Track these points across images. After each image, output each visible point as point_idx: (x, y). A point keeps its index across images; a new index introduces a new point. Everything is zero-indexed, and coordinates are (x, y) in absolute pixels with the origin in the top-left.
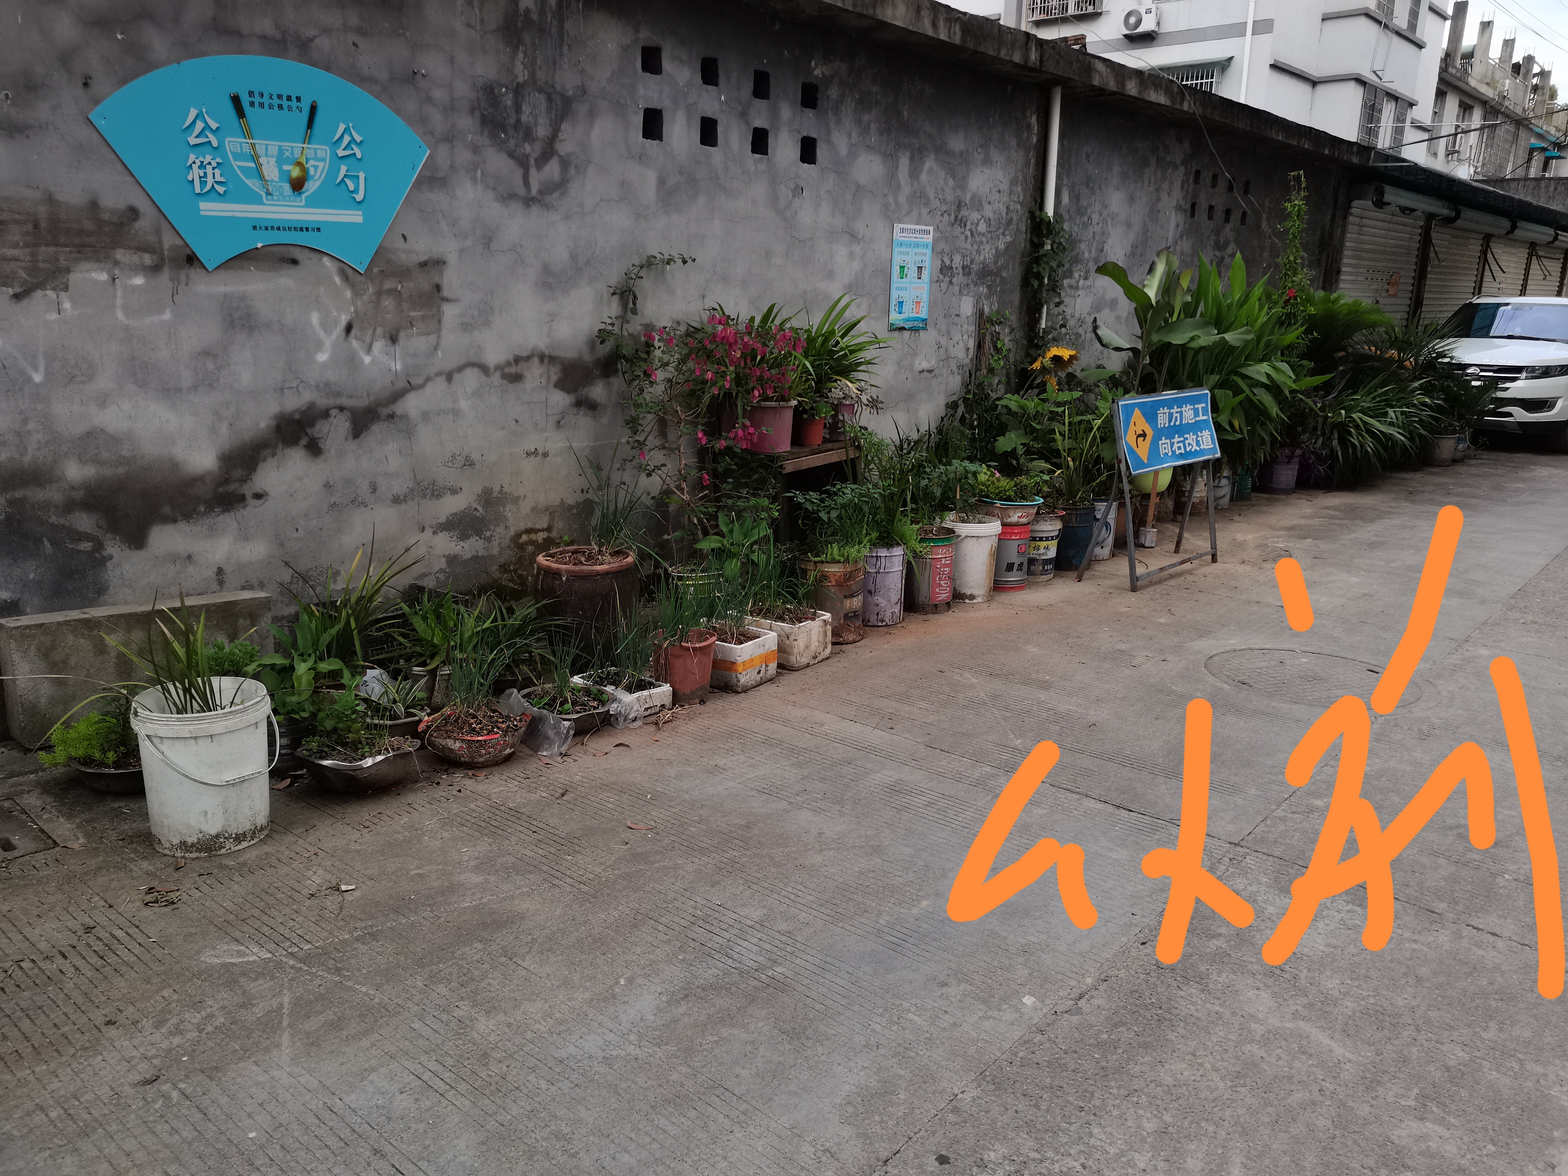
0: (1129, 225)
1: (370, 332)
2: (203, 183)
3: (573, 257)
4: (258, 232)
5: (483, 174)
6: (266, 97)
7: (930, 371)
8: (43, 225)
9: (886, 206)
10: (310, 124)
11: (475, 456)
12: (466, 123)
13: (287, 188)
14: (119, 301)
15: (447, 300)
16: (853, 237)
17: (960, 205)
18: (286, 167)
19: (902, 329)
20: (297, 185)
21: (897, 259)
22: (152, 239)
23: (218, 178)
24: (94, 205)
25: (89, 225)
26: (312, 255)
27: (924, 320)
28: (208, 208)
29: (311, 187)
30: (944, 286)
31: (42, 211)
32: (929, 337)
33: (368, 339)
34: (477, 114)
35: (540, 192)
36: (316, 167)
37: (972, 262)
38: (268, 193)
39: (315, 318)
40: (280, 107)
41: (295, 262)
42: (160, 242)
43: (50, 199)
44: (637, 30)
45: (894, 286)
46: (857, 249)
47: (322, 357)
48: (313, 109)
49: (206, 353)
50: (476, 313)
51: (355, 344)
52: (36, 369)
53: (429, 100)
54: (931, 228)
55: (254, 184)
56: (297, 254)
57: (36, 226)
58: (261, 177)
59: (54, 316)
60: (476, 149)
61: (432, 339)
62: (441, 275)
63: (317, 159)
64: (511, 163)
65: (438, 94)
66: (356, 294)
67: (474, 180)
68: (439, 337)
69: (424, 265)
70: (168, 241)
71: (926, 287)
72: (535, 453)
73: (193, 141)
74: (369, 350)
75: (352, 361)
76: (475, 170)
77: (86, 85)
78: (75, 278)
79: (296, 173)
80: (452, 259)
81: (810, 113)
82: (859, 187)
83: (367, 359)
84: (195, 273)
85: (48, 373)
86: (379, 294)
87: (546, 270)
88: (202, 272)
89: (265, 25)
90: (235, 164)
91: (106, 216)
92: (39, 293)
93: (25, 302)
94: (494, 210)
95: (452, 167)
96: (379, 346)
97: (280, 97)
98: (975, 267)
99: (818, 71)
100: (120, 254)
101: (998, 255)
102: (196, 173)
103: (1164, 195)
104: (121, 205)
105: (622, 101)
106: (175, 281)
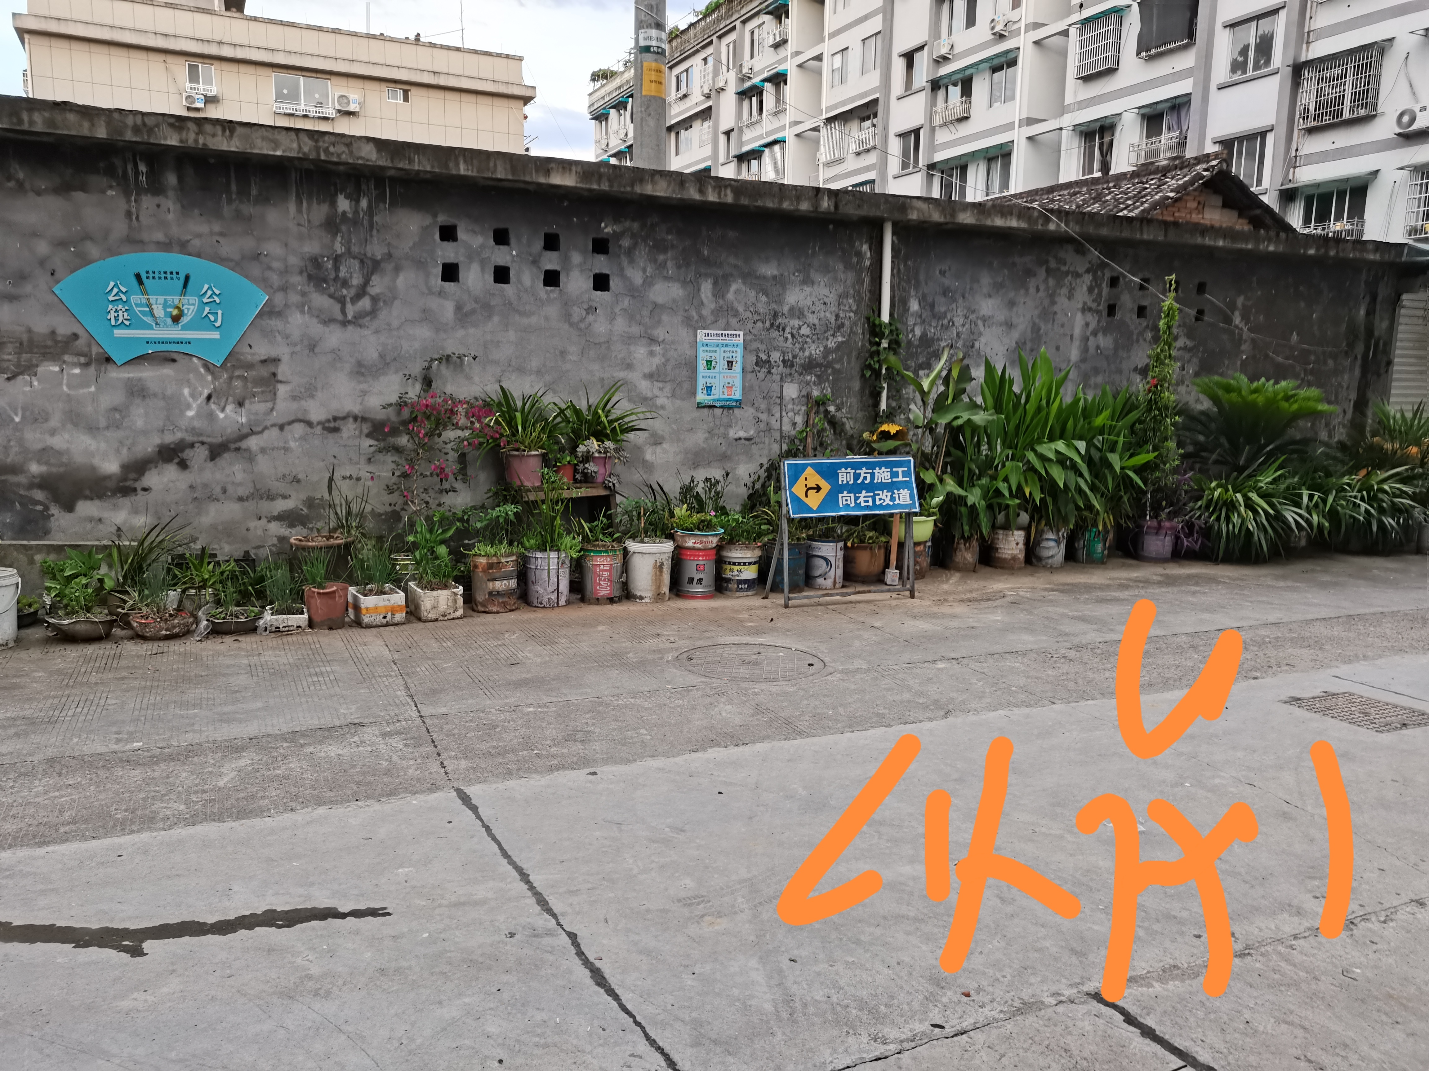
0: (1011, 326)
1: (224, 400)
2: (116, 320)
3: (382, 356)
5: (309, 308)
7: (748, 439)
8: (25, 344)
9: (688, 318)
10: (185, 285)
11: (300, 476)
12: (296, 279)
13: (169, 321)
14: (65, 381)
15: (281, 382)
16: (653, 340)
17: (775, 315)
18: (169, 310)
19: (711, 407)
20: (176, 319)
21: (702, 356)
22: (86, 349)
23: (126, 317)
24: (53, 333)
25: (49, 343)
26: (185, 357)
27: (738, 401)
29: (185, 320)
30: (761, 375)
31: (25, 337)
32: (745, 413)
33: (222, 404)
34: (305, 274)
35: (355, 317)
36: (188, 309)
37: (795, 357)
38: (157, 324)
39: (186, 391)
40: (166, 278)
41: (174, 361)
42: (90, 351)
43: (29, 331)
44: (435, 216)
45: (700, 375)
46: (657, 348)
48: (187, 278)
49: (115, 409)
50: (303, 390)
51: (213, 406)
52: (16, 415)
53: (270, 268)
54: (742, 333)
55: (148, 320)
56: (175, 356)
57: (21, 344)
58: (153, 315)
59: (28, 389)
60: (303, 294)
61: (270, 405)
62: (277, 367)
64: (331, 301)
65: (275, 265)
66: (215, 378)
67: (302, 312)
68: (274, 404)
69: (264, 362)
70: (95, 350)
71: (739, 376)
72: (350, 477)
73: (111, 298)
74: (223, 410)
75: (211, 416)
76: (303, 306)
77: (52, 274)
78: (40, 369)
79: (175, 312)
80: (285, 358)
81: (601, 257)
82: (656, 305)
83: (222, 416)
84: (109, 367)
85: (23, 417)
86: (231, 378)
87: (359, 364)
88: (114, 366)
89: (159, 236)
90: (137, 309)
91: (59, 338)
92: (21, 377)
93: (12, 382)
94: (316, 328)
95: (286, 305)
96: (230, 408)
97: (165, 273)
98: (798, 361)
99: (608, 229)
100: (66, 358)
101: (828, 352)
102: (112, 315)
104: (69, 332)
105: (423, 260)
106: (98, 371)
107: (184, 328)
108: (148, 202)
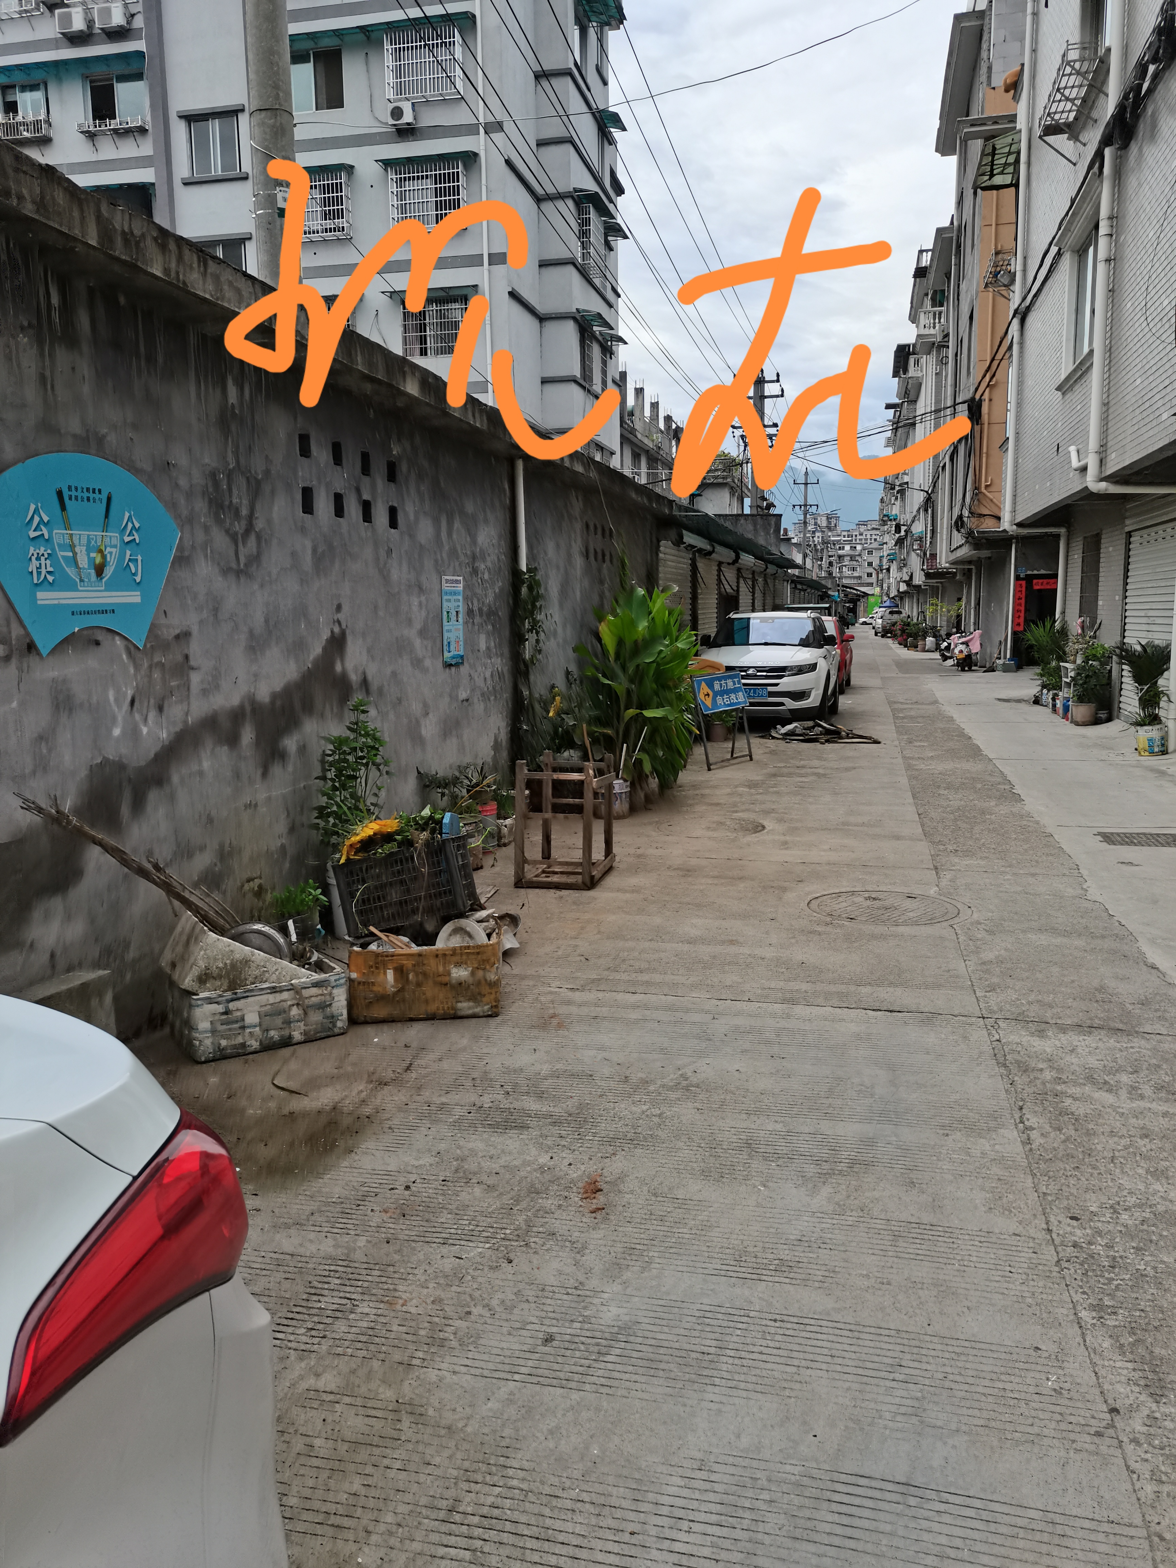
0: (558, 568)
1: (146, 704)
2: (39, 573)
3: (267, 621)
4: (75, 617)
5: (211, 550)
6: (79, 490)
9: (436, 561)
11: (213, 813)
12: (200, 505)
13: (93, 572)
15: (193, 669)
16: (421, 589)
17: (474, 558)
18: (93, 555)
19: (451, 665)
20: (100, 571)
21: (445, 606)
22: (4, 630)
26: (109, 636)
27: (462, 657)
28: (44, 597)
29: (109, 572)
30: (470, 626)
32: (464, 669)
33: (145, 712)
34: (207, 498)
35: (245, 565)
36: (111, 553)
37: (483, 604)
38: (81, 580)
39: (111, 695)
40: (88, 499)
41: (97, 643)
42: (10, 633)
44: (295, 420)
45: (445, 628)
46: (423, 598)
47: (117, 732)
48: (109, 499)
49: (41, 738)
50: (210, 679)
51: (137, 716)
53: (177, 486)
54: (461, 578)
55: (71, 572)
56: (100, 636)
60: (206, 529)
61: (185, 704)
62: (189, 645)
63: (112, 547)
64: (227, 539)
65: (183, 482)
66: (137, 667)
67: (206, 557)
68: (189, 704)
69: (177, 637)
70: (16, 631)
71: (461, 627)
72: (250, 805)
73: (33, 534)
74: (145, 720)
75: (133, 733)
76: (207, 547)
80: (195, 630)
81: (392, 485)
82: (421, 546)
83: (145, 730)
84: (33, 660)
86: (151, 667)
87: (251, 635)
88: (37, 658)
90: (61, 554)
94: (219, 583)
95: (193, 547)
96: (152, 715)
97: (88, 490)
98: (485, 609)
99: (395, 450)
101: (496, 597)
103: (573, 543)
105: (289, 481)
106: (20, 669)
107: (109, 587)
108: (62, 359)
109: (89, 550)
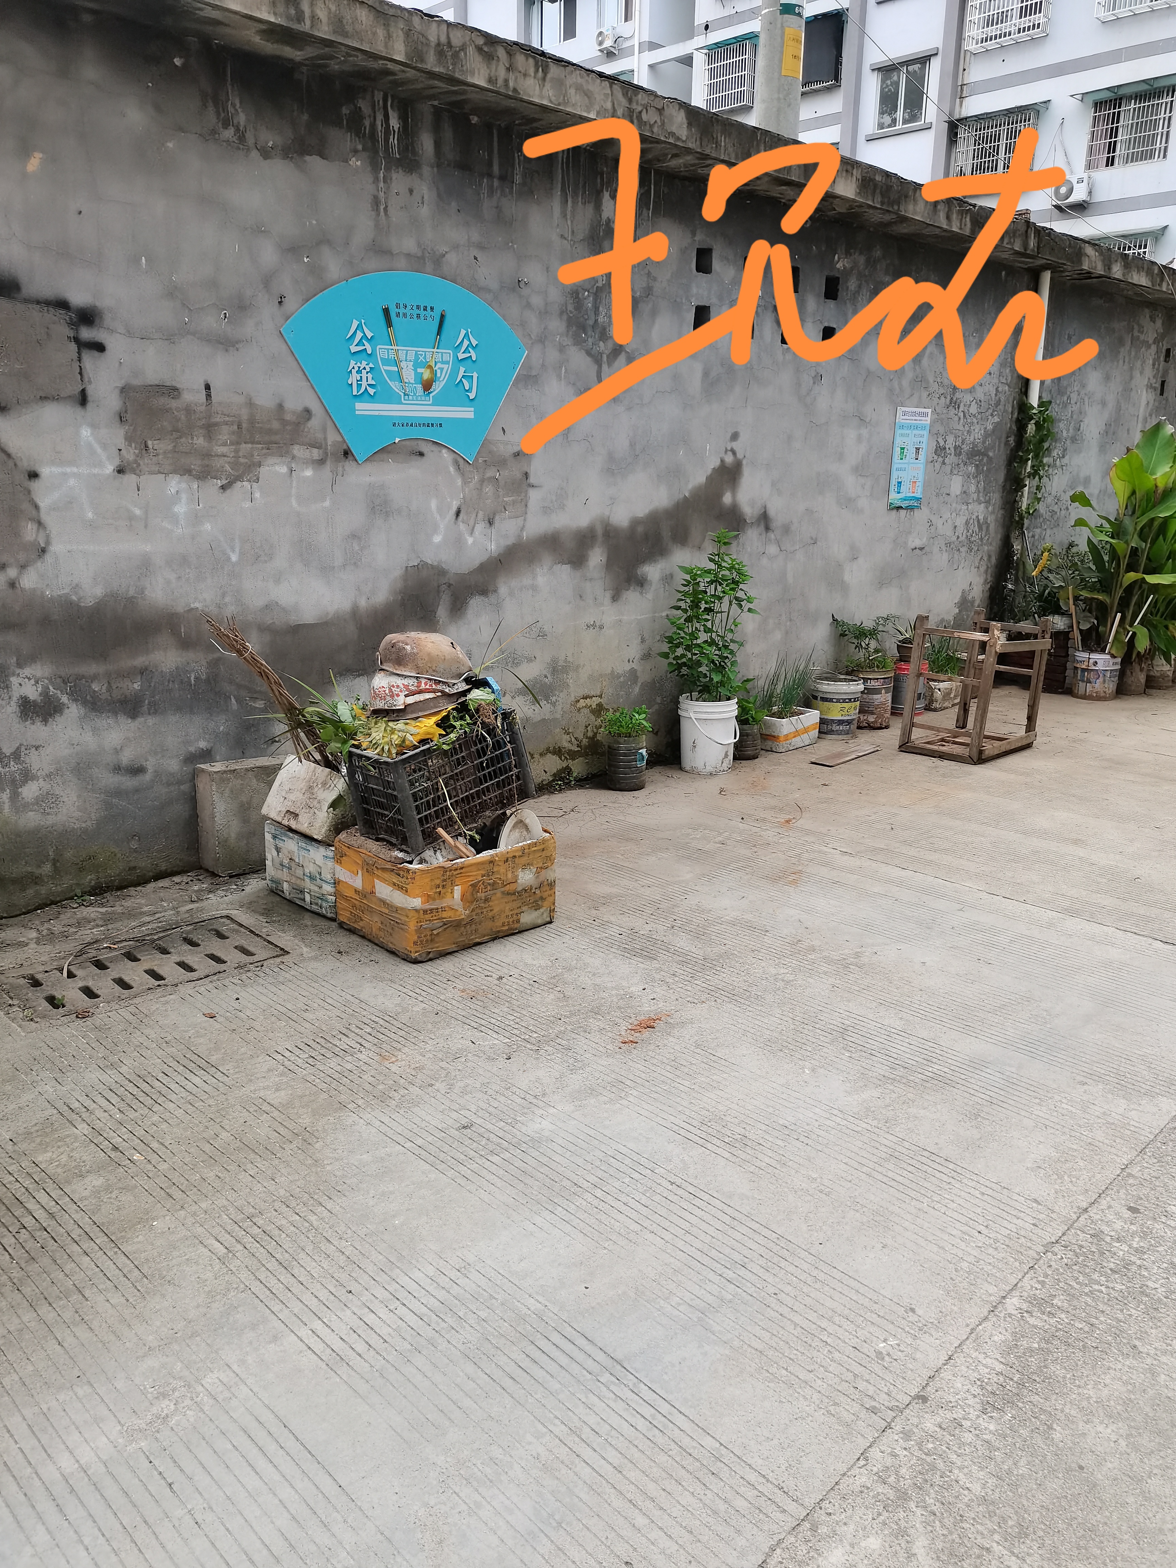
0: (1104, 403)
1: (474, 515)
2: (359, 386)
3: (632, 445)
4: (397, 428)
5: (566, 369)
6: (409, 307)
7: (921, 549)
8: (244, 425)
9: (891, 390)
11: (546, 628)
12: (557, 325)
13: (419, 387)
14: (294, 491)
15: (533, 486)
16: (862, 420)
17: (955, 388)
18: (419, 370)
19: (899, 508)
20: (427, 386)
21: (899, 441)
22: (320, 436)
23: (371, 382)
24: (280, 406)
25: (276, 425)
26: (435, 448)
27: (918, 499)
28: (363, 408)
29: (437, 387)
30: (938, 465)
31: (244, 414)
32: (921, 515)
33: (471, 523)
34: (565, 317)
36: (442, 369)
37: (963, 443)
39: (434, 504)
41: (421, 454)
42: (325, 439)
43: (250, 404)
44: (694, 234)
45: (894, 467)
46: (864, 432)
47: (437, 539)
48: (442, 317)
49: (354, 536)
50: (554, 498)
51: (462, 527)
52: (233, 551)
53: (528, 305)
54: (929, 411)
55: (395, 386)
56: (424, 447)
57: (239, 427)
58: (401, 380)
59: (247, 504)
60: (562, 349)
61: (520, 521)
62: (529, 464)
63: (443, 362)
64: (589, 359)
65: (536, 301)
66: (465, 482)
67: (559, 377)
68: (525, 520)
69: (516, 456)
70: (332, 437)
71: (922, 466)
72: (594, 626)
73: (354, 349)
74: (472, 532)
75: (459, 542)
76: (561, 367)
77: (280, 303)
78: (264, 471)
79: (427, 375)
80: (537, 452)
81: (831, 303)
82: (869, 372)
83: (470, 540)
84: (349, 465)
85: (242, 554)
86: (482, 481)
87: (611, 457)
88: (354, 464)
89: (409, 244)
90: (383, 368)
91: (288, 417)
92: (239, 484)
93: (228, 493)
95: (543, 365)
96: (480, 527)
97: (418, 307)
98: (965, 448)
99: (841, 263)
100: (298, 451)
101: (986, 435)
102: (355, 376)
103: (1137, 374)
104: (300, 408)
105: (678, 300)
106: (334, 472)
107: (437, 402)
108: (400, 181)
109: (416, 365)
